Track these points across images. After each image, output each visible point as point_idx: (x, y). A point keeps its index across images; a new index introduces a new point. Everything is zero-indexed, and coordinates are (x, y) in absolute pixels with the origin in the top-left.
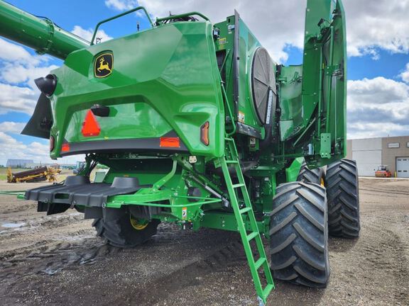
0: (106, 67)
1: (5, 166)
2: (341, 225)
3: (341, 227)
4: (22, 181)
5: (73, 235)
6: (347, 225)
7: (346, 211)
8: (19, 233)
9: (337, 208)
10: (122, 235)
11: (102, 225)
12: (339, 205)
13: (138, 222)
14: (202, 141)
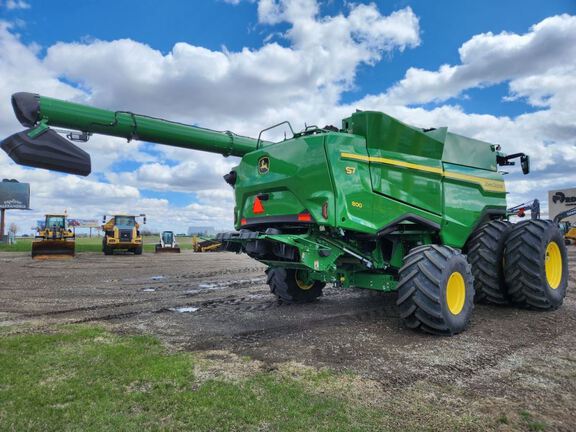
0: (265, 166)
1: (187, 234)
2: (522, 294)
3: (524, 297)
4: (206, 251)
5: (253, 294)
6: (529, 295)
7: (527, 279)
8: (214, 291)
9: (515, 275)
10: (289, 291)
11: (273, 282)
12: (518, 272)
13: (304, 284)
14: (324, 216)
